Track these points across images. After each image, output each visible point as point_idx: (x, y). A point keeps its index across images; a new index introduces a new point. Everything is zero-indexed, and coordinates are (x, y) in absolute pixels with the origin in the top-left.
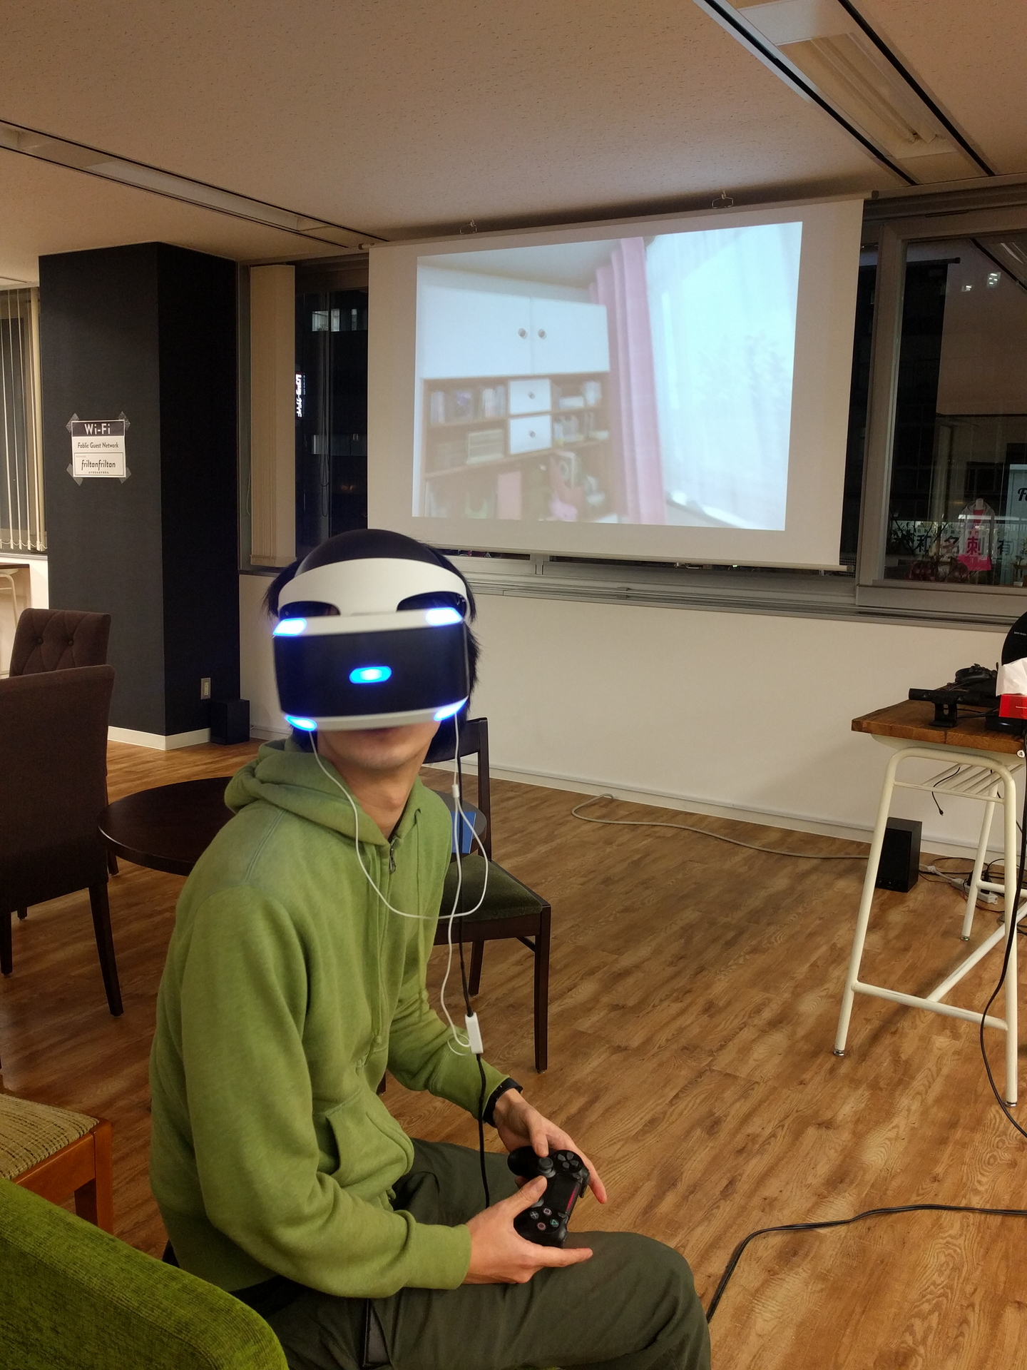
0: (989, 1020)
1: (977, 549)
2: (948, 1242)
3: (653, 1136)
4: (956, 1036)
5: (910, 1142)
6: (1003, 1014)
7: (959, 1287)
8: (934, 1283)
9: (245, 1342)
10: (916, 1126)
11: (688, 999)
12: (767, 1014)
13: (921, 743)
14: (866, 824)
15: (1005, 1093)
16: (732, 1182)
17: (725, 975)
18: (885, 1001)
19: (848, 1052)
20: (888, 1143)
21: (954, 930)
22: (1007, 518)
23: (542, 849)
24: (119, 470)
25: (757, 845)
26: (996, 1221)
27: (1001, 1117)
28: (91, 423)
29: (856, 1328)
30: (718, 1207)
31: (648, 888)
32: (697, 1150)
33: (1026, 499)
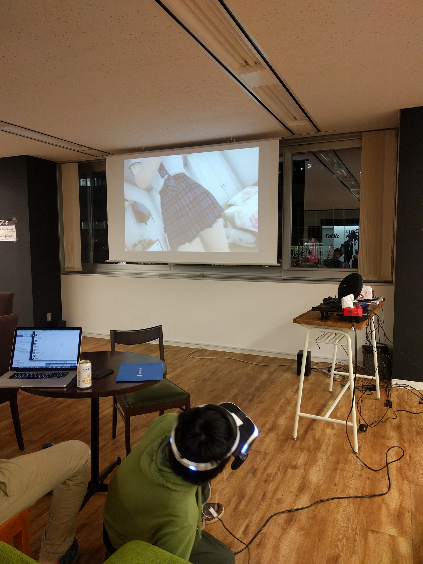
0: (348, 423)
2: (344, 509)
3: (233, 478)
4: (333, 428)
5: (324, 471)
6: (352, 421)
7: (351, 526)
8: (342, 526)
10: (325, 464)
12: (267, 426)
13: (318, 326)
15: (354, 448)
16: (264, 494)
17: (251, 413)
18: (307, 418)
19: (298, 438)
20: (317, 472)
21: (325, 388)
22: (322, 244)
23: (180, 370)
24: (13, 238)
25: (255, 363)
27: (354, 458)
28: (2, 221)
29: (318, 548)
30: (261, 505)
31: (219, 382)
32: (250, 482)
33: (328, 238)
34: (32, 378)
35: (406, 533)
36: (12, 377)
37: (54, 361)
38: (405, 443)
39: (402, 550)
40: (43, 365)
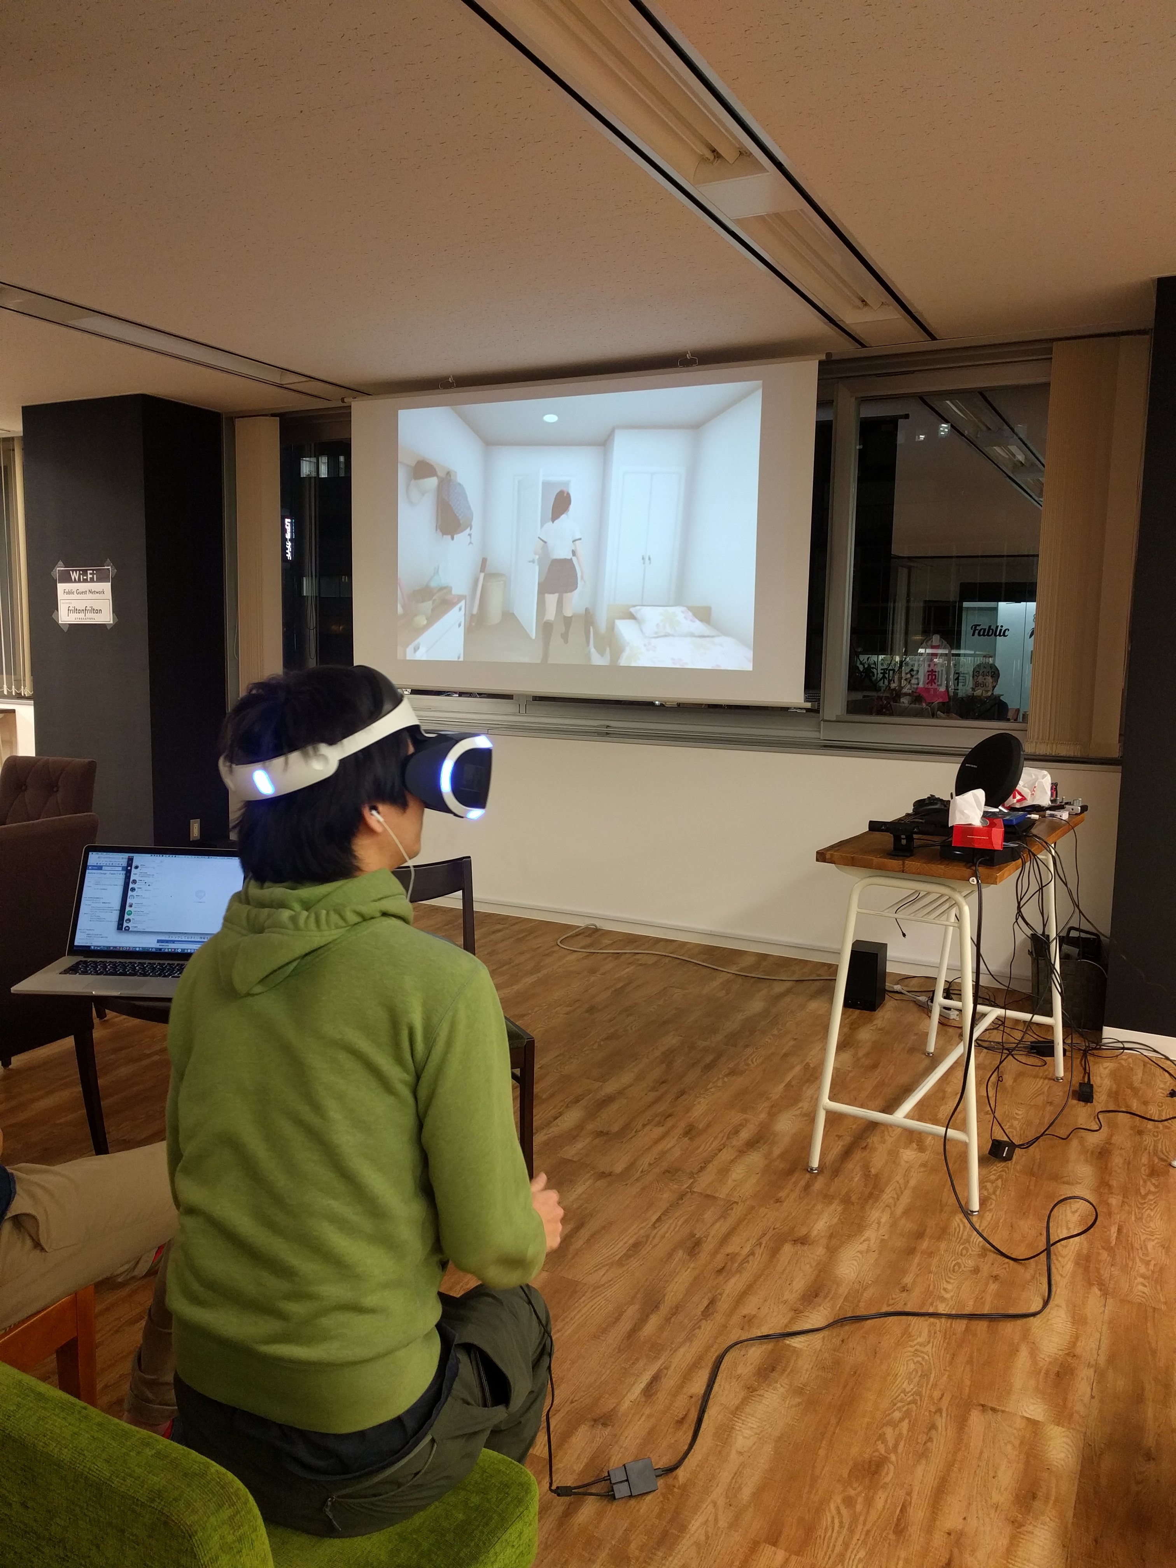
0: (951, 1133)
1: (936, 681)
2: (916, 1350)
3: (636, 1260)
4: (921, 1148)
5: (880, 1254)
6: (963, 1127)
7: (927, 1393)
8: (904, 1391)
9: (220, 1506)
10: (886, 1237)
11: (670, 1123)
12: (745, 1135)
13: (884, 873)
14: (835, 946)
15: (968, 1202)
16: (712, 1302)
17: (705, 1098)
18: (855, 1118)
19: (821, 1168)
20: (860, 1256)
21: (919, 1047)
22: (962, 652)
23: (529, 980)
24: (106, 617)
25: (733, 969)
26: (960, 1326)
27: (964, 1226)
28: (76, 571)
29: (831, 1440)
30: (700, 1327)
31: (631, 1015)
32: (679, 1272)
33: (979, 635)
34: (120, 974)
35: (1071, 1416)
36: (73, 970)
37: (180, 935)
38: (1111, 1195)
39: (1052, 1456)
40: (149, 943)
